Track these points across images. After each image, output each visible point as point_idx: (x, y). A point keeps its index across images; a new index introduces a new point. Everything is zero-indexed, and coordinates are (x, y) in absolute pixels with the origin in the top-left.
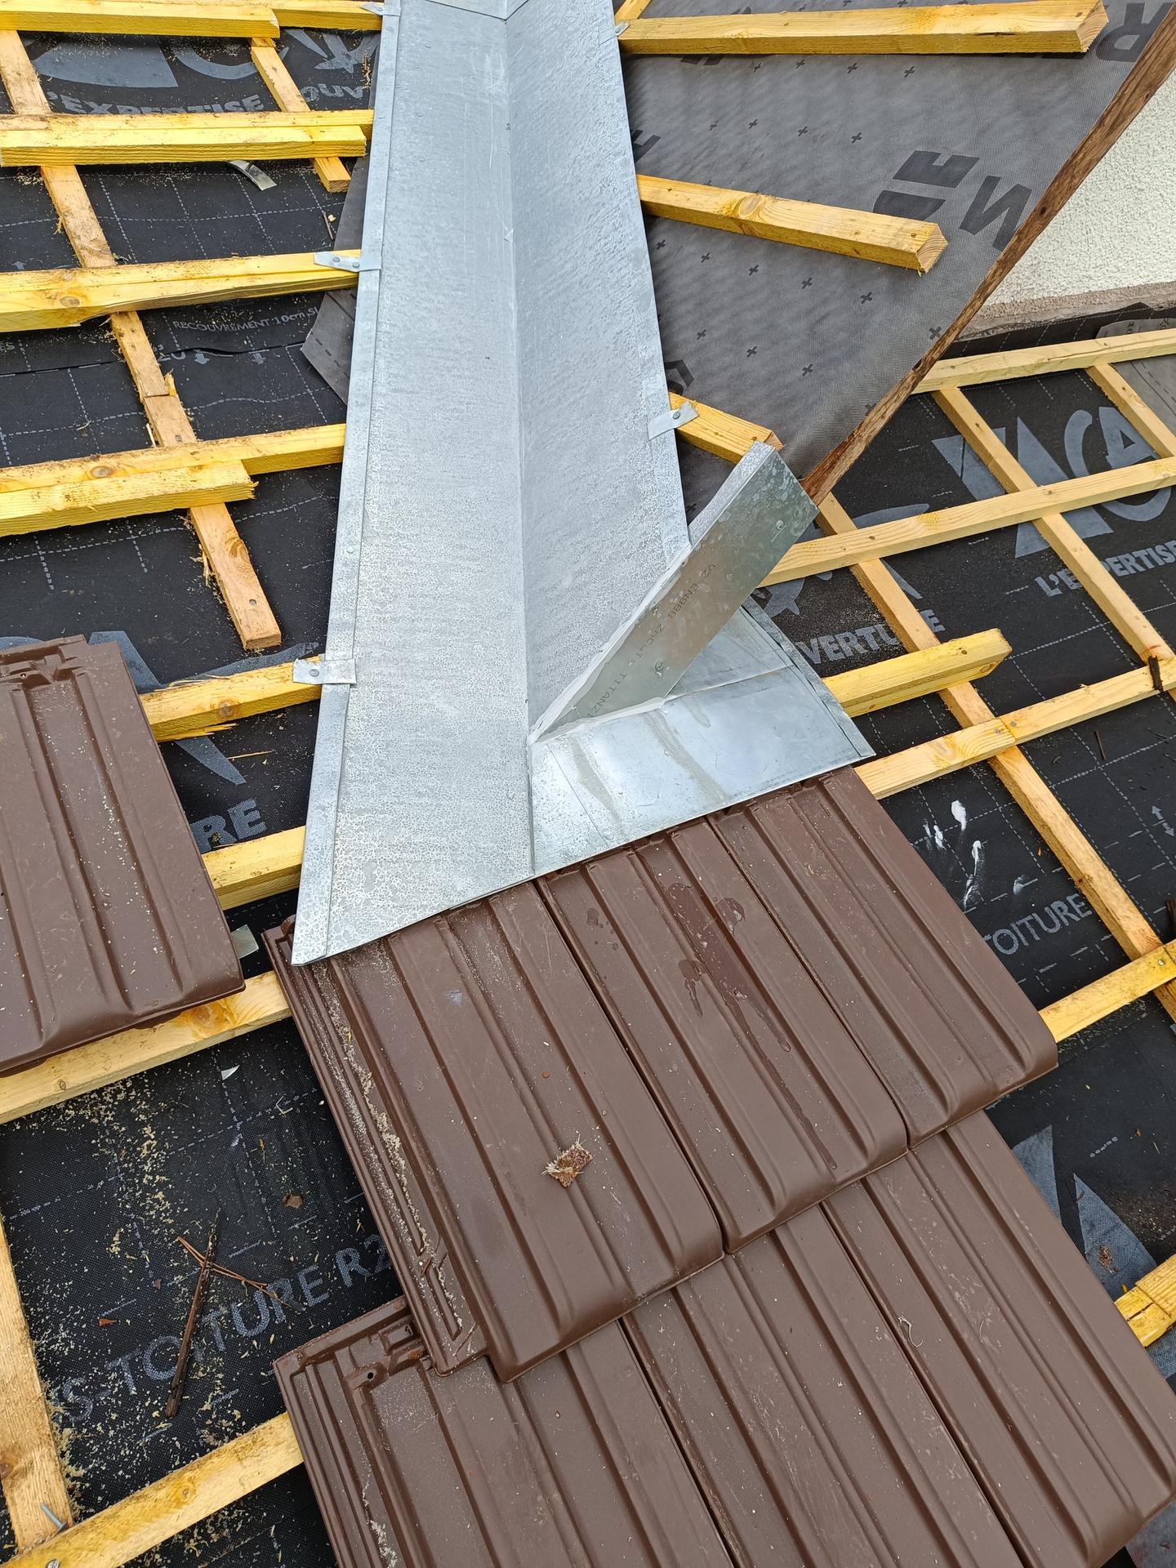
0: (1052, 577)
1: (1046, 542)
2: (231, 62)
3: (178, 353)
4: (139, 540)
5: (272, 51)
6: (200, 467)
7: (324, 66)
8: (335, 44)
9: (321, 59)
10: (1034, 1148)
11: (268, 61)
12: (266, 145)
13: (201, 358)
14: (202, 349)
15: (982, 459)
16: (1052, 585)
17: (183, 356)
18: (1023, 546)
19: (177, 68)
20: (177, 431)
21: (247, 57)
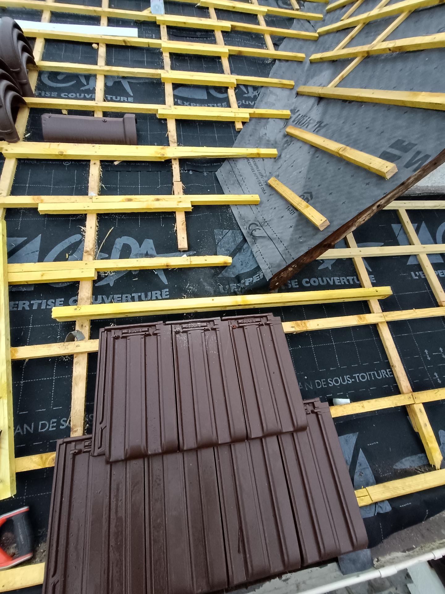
0: (417, 273)
1: (418, 262)
2: (222, 93)
3: (186, 171)
4: (163, 218)
5: (233, 90)
6: (180, 202)
7: (246, 95)
8: (250, 90)
9: (246, 94)
10: (350, 437)
11: (231, 93)
12: (223, 117)
13: (191, 173)
14: (192, 170)
15: (406, 233)
16: (416, 275)
17: (187, 171)
18: (411, 262)
19: (209, 94)
20: (179, 191)
21: (226, 92)
